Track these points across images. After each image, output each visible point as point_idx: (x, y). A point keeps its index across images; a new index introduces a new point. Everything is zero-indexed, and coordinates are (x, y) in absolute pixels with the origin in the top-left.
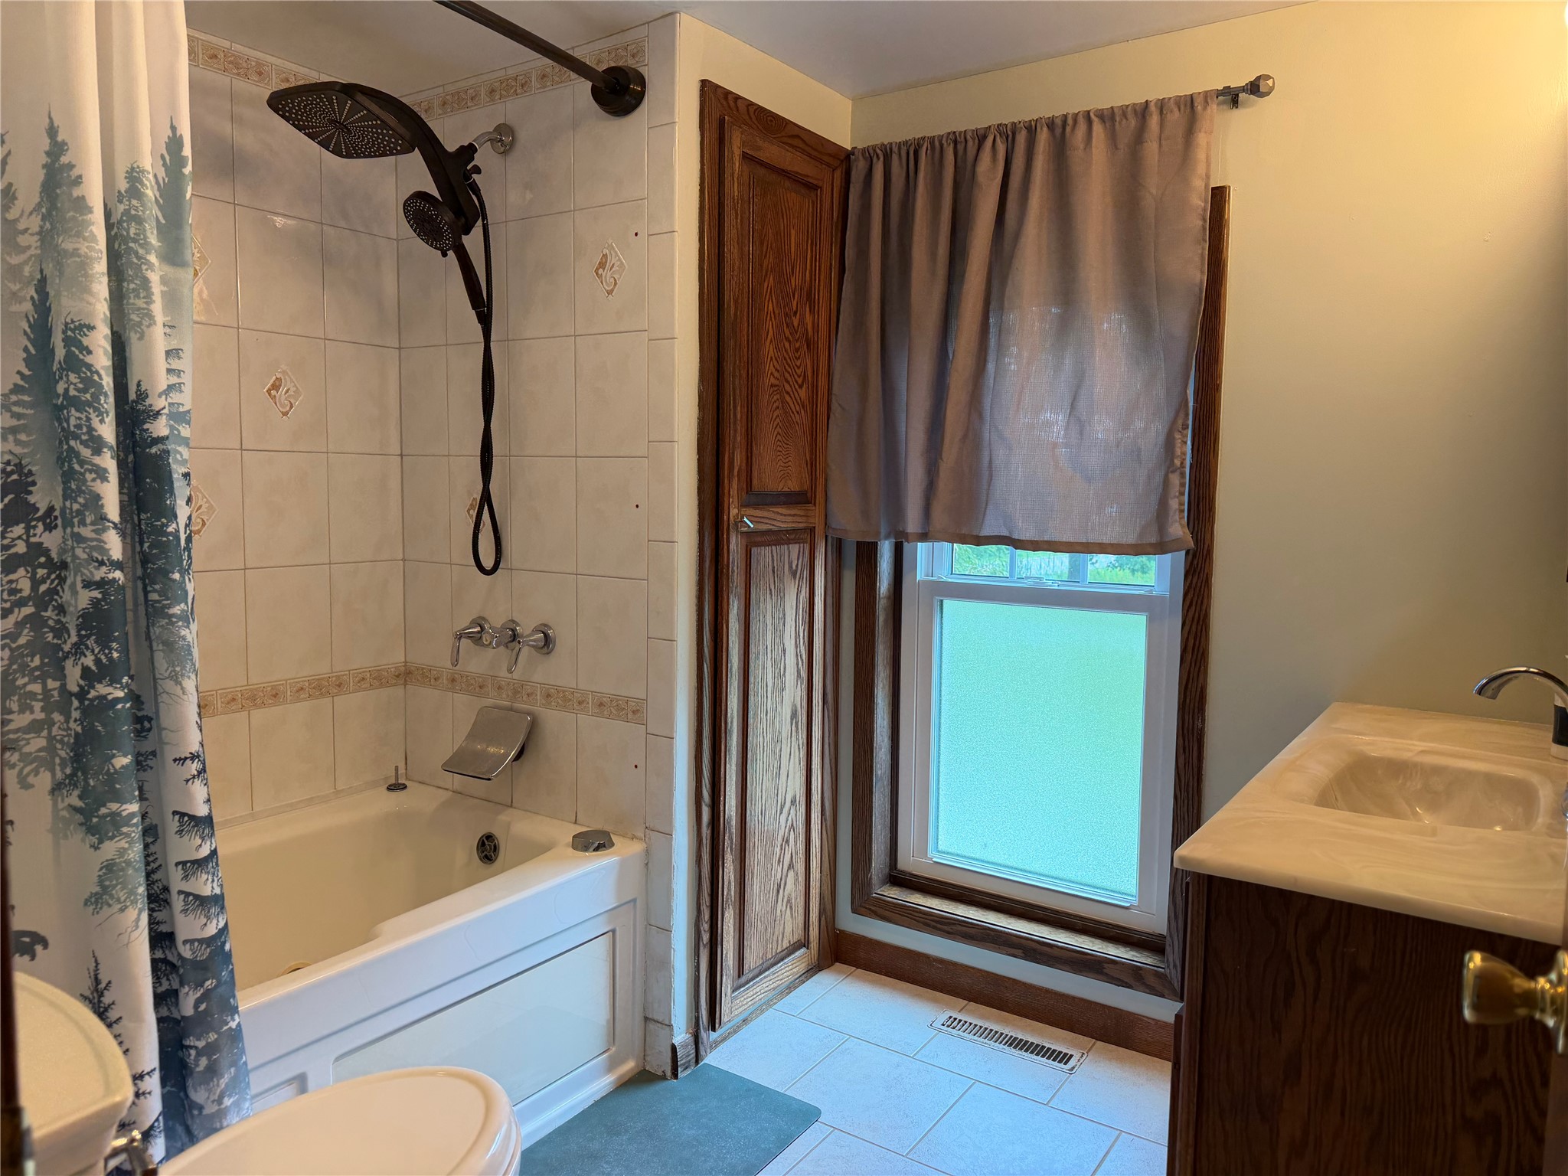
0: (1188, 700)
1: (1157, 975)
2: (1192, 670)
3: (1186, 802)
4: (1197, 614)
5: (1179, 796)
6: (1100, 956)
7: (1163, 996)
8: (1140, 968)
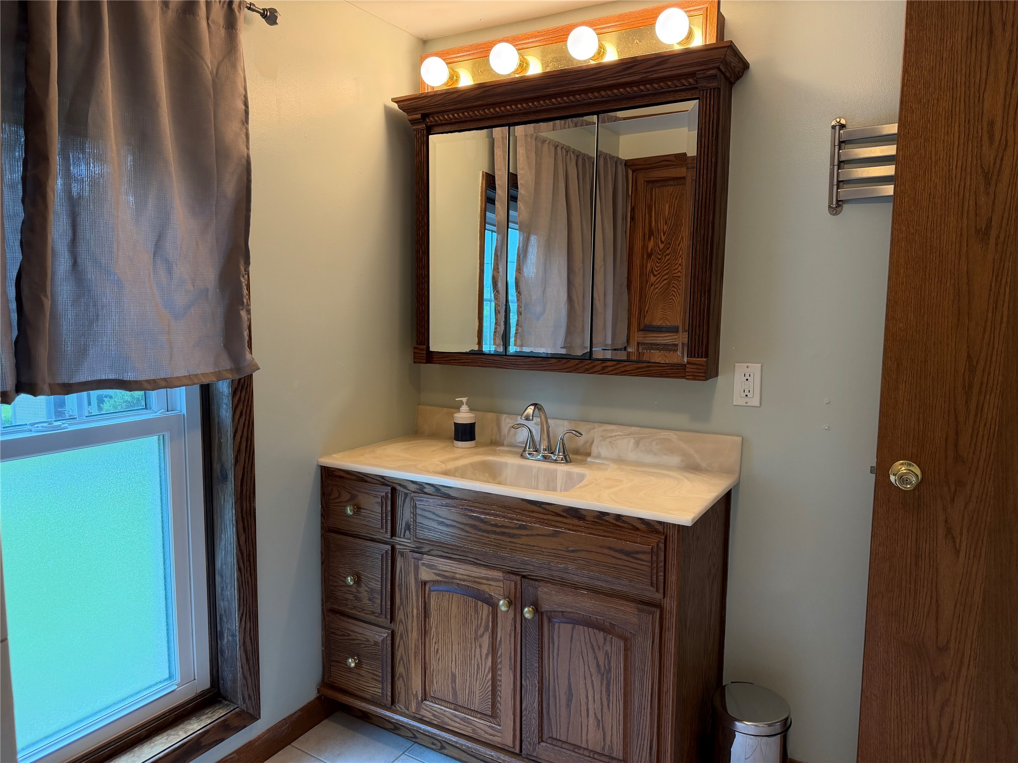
0: (244, 490)
1: (238, 715)
2: (246, 465)
3: (249, 569)
4: (247, 422)
5: (242, 567)
6: (195, 737)
7: (245, 727)
8: (225, 721)
